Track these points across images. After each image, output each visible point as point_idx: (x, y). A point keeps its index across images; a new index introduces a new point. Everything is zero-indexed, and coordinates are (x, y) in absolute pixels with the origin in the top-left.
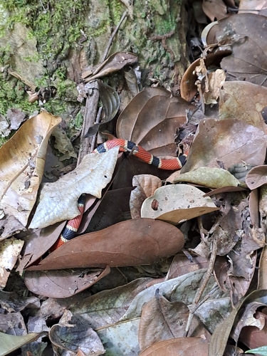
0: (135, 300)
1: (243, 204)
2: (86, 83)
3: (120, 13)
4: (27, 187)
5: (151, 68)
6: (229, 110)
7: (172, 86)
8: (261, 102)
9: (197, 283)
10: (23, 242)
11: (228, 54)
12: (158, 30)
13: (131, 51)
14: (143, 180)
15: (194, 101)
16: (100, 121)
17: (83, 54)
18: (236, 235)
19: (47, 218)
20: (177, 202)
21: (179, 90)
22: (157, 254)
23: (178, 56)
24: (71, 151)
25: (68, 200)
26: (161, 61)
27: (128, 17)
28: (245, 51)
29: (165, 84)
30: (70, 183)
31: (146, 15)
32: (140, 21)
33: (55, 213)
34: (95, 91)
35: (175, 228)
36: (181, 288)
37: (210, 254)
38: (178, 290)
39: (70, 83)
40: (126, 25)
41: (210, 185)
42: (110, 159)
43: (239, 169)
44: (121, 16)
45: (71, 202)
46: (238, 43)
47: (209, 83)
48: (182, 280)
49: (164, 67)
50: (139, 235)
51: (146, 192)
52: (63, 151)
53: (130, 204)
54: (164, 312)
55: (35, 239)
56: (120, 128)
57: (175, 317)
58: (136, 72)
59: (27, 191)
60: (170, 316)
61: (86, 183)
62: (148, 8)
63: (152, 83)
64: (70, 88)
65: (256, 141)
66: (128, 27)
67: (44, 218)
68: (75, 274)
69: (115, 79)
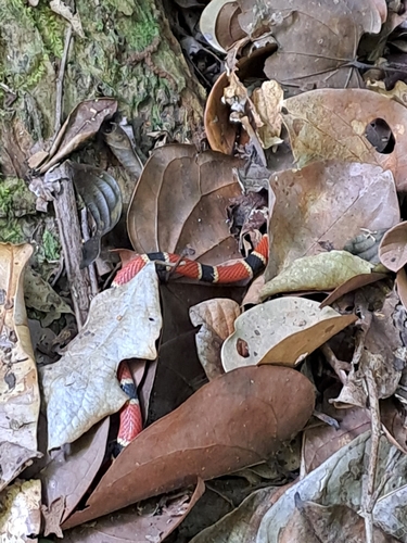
0: (262, 527)
1: (388, 303)
2: (43, 174)
3: (58, 34)
4: (12, 386)
5: (143, 115)
6: (308, 147)
7: (190, 135)
8: (359, 117)
9: (357, 465)
10: (39, 482)
11: (271, 50)
12: (133, 43)
13: (101, 95)
14: (207, 312)
15: (237, 152)
16: (90, 235)
17: (20, 125)
18: (396, 359)
19: (74, 422)
20: (278, 333)
21: (206, 140)
22: (274, 432)
23: (180, 80)
24: (58, 303)
25: (100, 381)
26: (155, 97)
27: (74, 36)
28: (299, 37)
29: (178, 137)
30: (87, 352)
31: (105, 24)
32: (97, 37)
33: (86, 409)
34: (65, 183)
35: (293, 372)
36: (335, 483)
37: (368, 399)
38: (330, 488)
39: (15, 182)
40: (76, 51)
41: (324, 285)
42: (145, 288)
43: (362, 245)
44: (63, 38)
45: (107, 381)
46: (284, 27)
47: (257, 109)
48: (332, 466)
49: (164, 107)
50: (240, 401)
51: (218, 331)
52: (44, 307)
53: (202, 358)
54: (319, 532)
55: (58, 471)
56: (134, 233)
57: (341, 537)
58: (125, 129)
59: (15, 392)
60: (332, 536)
61: (119, 341)
62: (104, 10)
63: (154, 141)
64: (17, 192)
65: (374, 186)
66: (81, 55)
67: (70, 423)
68: (145, 513)
69: (90, 152)
